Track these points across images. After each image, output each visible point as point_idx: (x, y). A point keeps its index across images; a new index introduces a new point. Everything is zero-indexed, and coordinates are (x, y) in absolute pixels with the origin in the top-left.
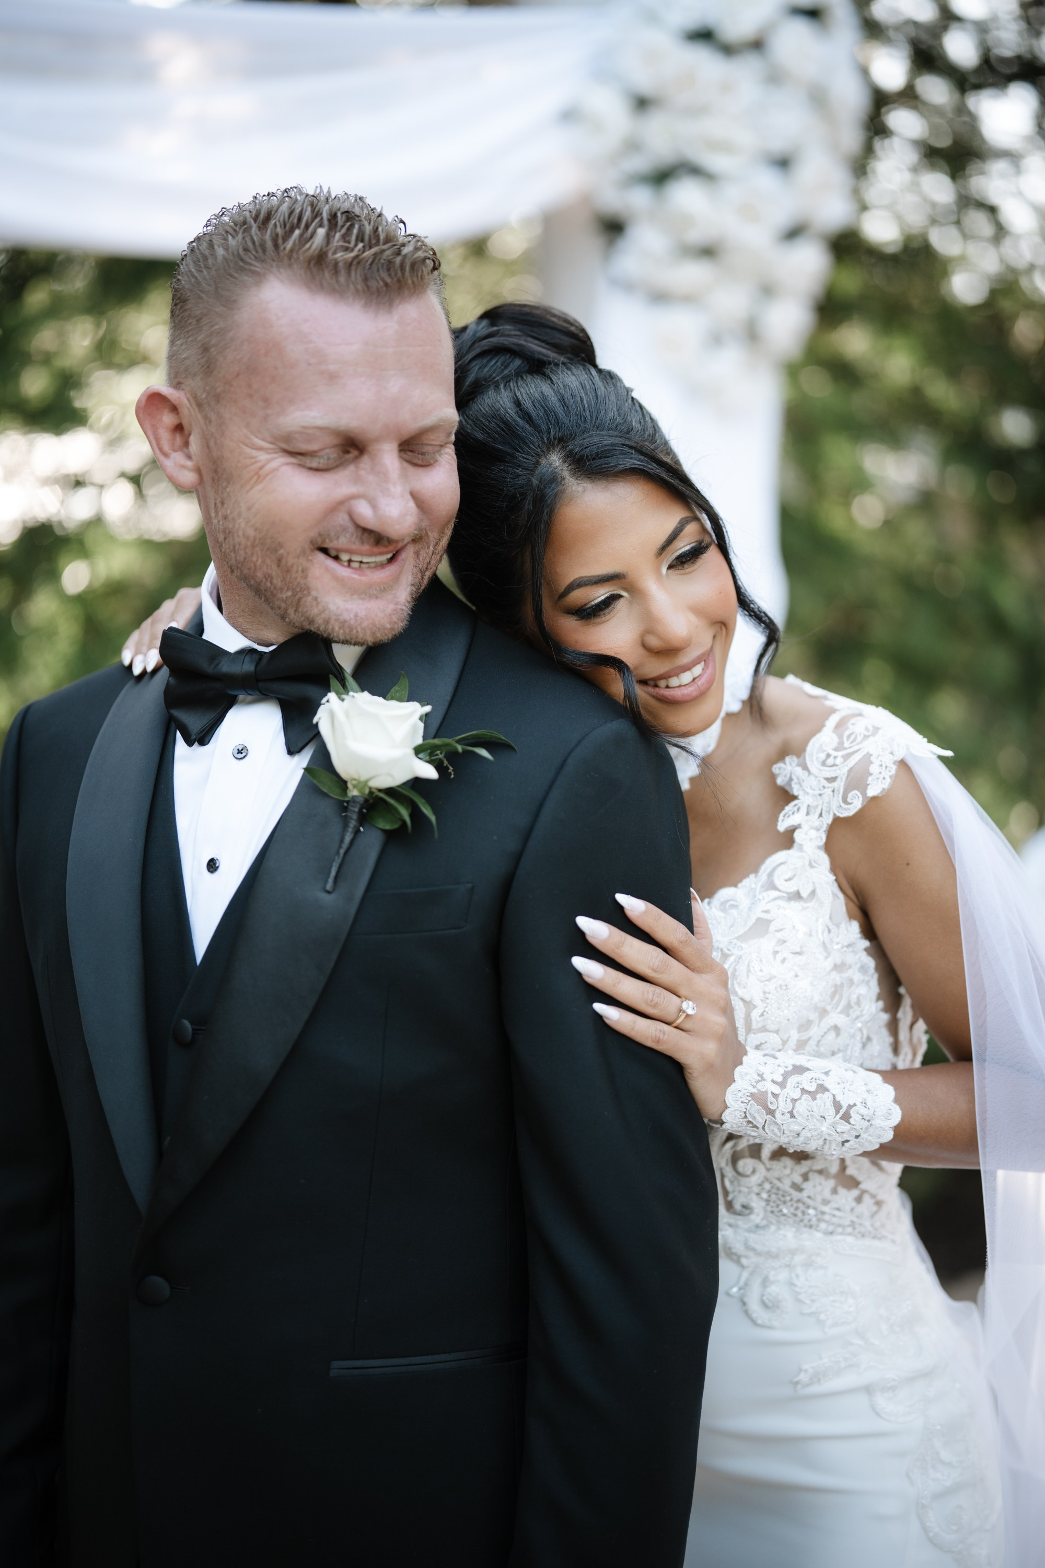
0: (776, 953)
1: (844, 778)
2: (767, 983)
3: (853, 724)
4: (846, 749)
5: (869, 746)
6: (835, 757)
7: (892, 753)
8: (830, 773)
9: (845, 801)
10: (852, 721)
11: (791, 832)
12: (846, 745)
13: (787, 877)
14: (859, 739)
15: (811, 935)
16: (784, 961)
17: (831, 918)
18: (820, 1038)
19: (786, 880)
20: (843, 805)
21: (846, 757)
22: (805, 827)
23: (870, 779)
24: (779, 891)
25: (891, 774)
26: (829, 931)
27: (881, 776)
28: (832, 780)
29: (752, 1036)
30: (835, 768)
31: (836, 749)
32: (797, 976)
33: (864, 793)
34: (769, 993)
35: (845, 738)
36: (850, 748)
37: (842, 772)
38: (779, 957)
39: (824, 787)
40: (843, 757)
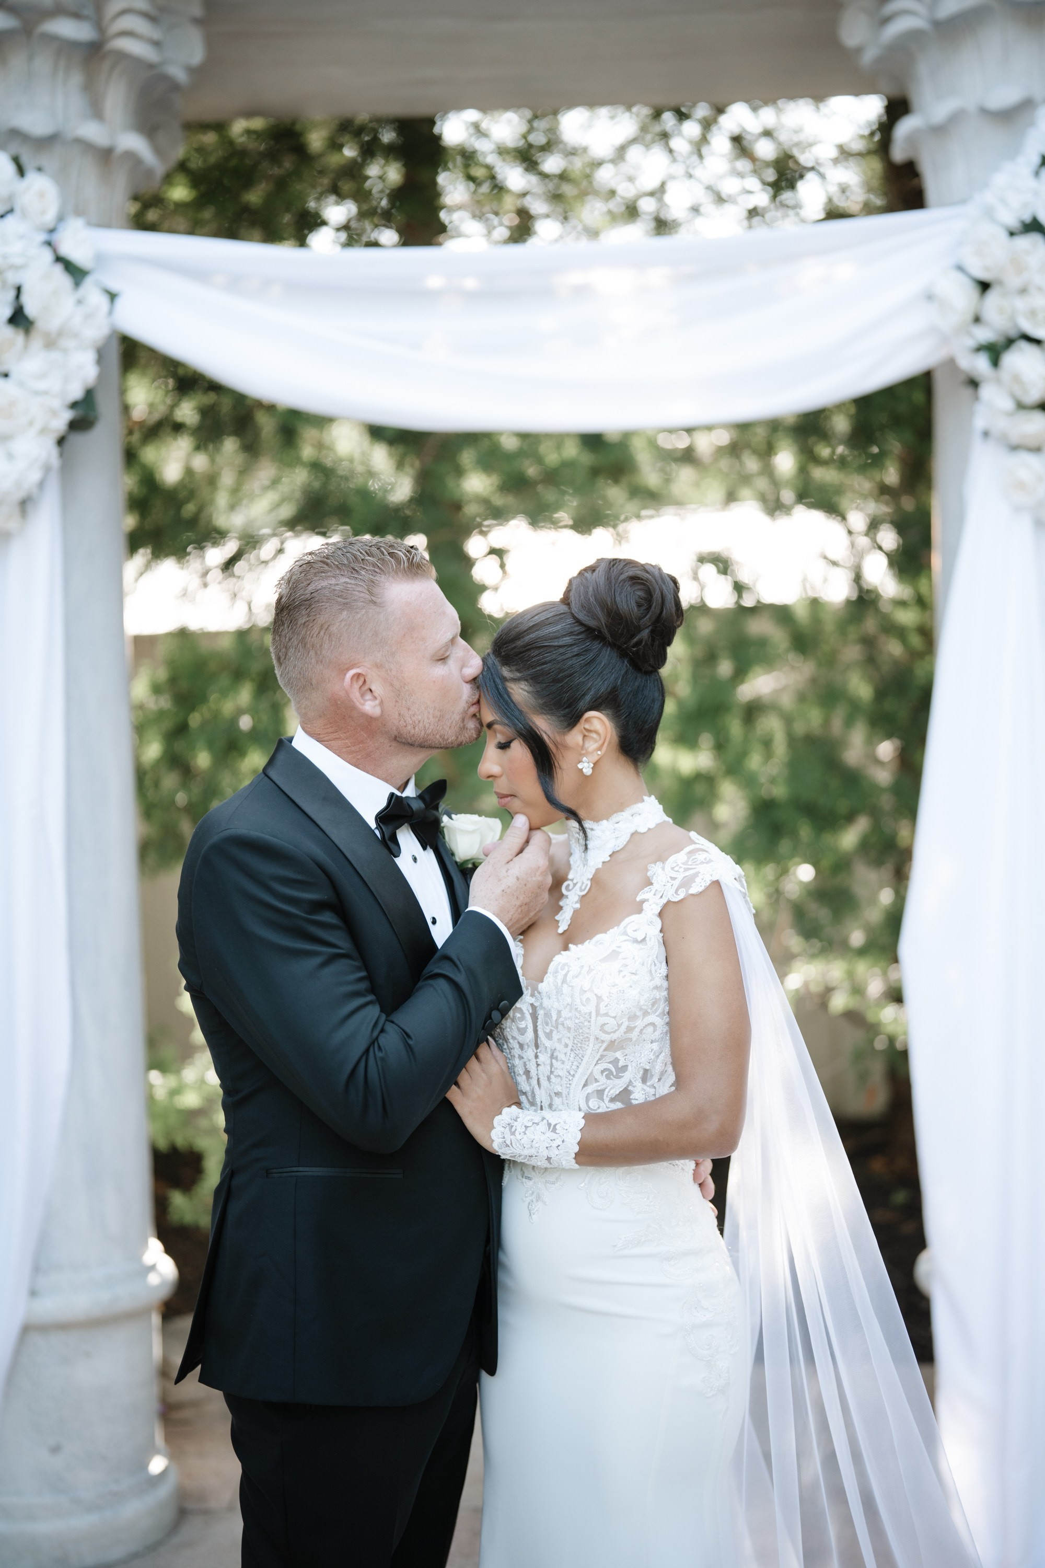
0: (620, 971)
1: (680, 880)
2: (612, 987)
3: (699, 854)
4: (688, 865)
5: (701, 868)
6: (680, 867)
7: (711, 875)
8: (674, 875)
9: (676, 892)
10: (700, 853)
11: (643, 902)
12: (690, 863)
13: (635, 929)
14: (698, 863)
15: (643, 965)
16: (624, 977)
17: (657, 957)
18: (642, 1028)
19: (634, 931)
20: (675, 894)
21: (686, 870)
22: (651, 902)
23: (694, 884)
24: (629, 936)
25: (705, 885)
26: (655, 965)
27: (700, 885)
28: (673, 879)
29: (599, 1018)
30: (678, 873)
31: (683, 864)
32: (631, 987)
33: (687, 891)
34: (613, 994)
35: (691, 859)
36: (691, 865)
37: (680, 877)
38: (622, 974)
39: (668, 882)
40: (684, 868)
